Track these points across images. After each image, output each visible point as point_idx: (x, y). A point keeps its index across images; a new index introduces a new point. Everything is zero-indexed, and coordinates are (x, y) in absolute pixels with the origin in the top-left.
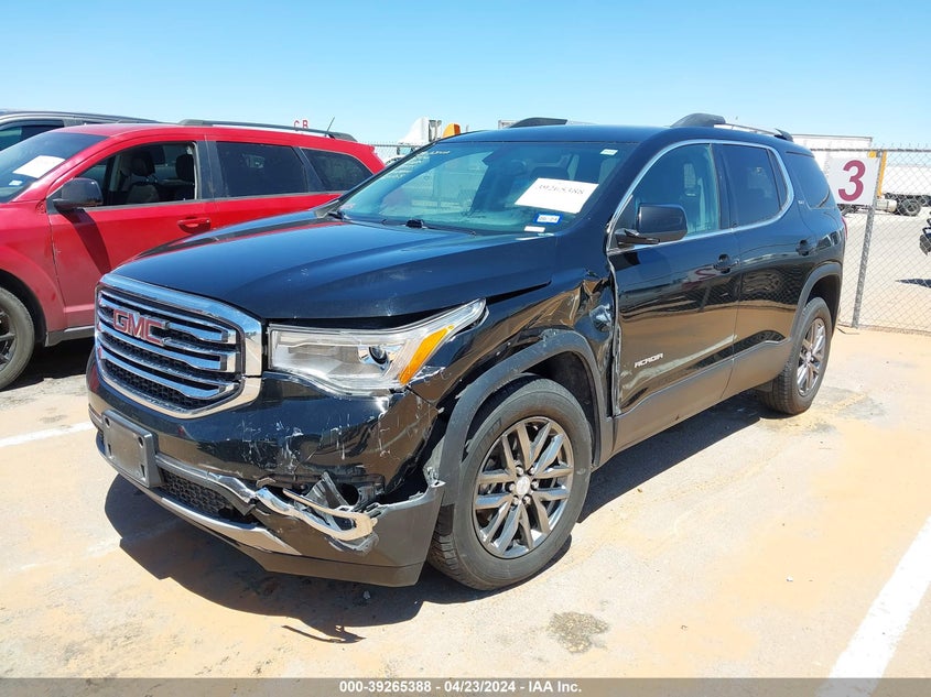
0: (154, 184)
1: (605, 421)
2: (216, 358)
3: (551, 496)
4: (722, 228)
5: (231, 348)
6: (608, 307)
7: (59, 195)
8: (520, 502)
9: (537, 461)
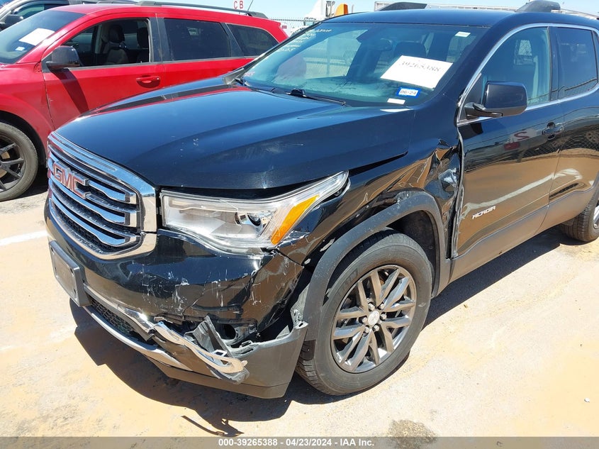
0: (124, 49)
1: (445, 262)
2: (122, 215)
3: (396, 325)
4: (550, 100)
5: (133, 207)
6: (455, 171)
7: (50, 58)
8: (371, 330)
9: (386, 298)
